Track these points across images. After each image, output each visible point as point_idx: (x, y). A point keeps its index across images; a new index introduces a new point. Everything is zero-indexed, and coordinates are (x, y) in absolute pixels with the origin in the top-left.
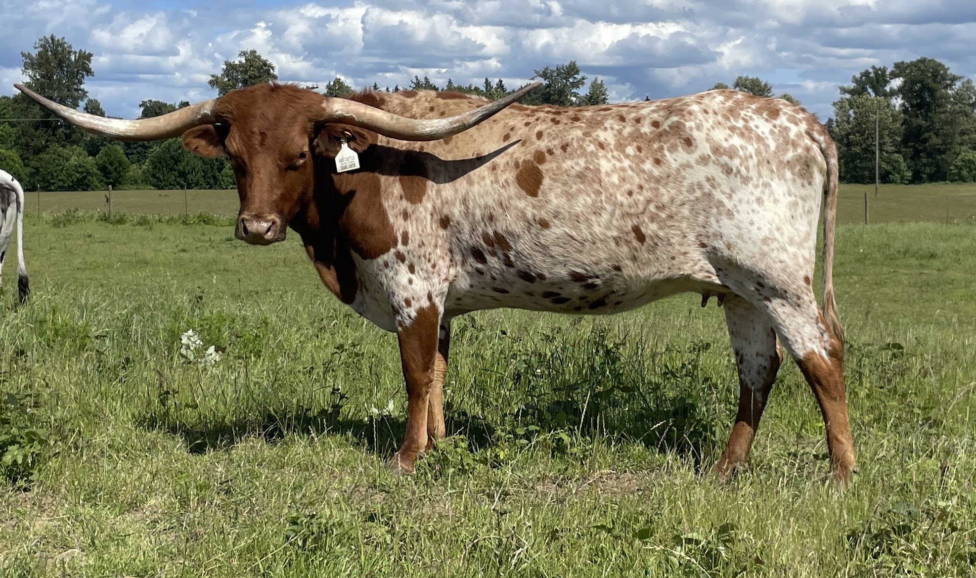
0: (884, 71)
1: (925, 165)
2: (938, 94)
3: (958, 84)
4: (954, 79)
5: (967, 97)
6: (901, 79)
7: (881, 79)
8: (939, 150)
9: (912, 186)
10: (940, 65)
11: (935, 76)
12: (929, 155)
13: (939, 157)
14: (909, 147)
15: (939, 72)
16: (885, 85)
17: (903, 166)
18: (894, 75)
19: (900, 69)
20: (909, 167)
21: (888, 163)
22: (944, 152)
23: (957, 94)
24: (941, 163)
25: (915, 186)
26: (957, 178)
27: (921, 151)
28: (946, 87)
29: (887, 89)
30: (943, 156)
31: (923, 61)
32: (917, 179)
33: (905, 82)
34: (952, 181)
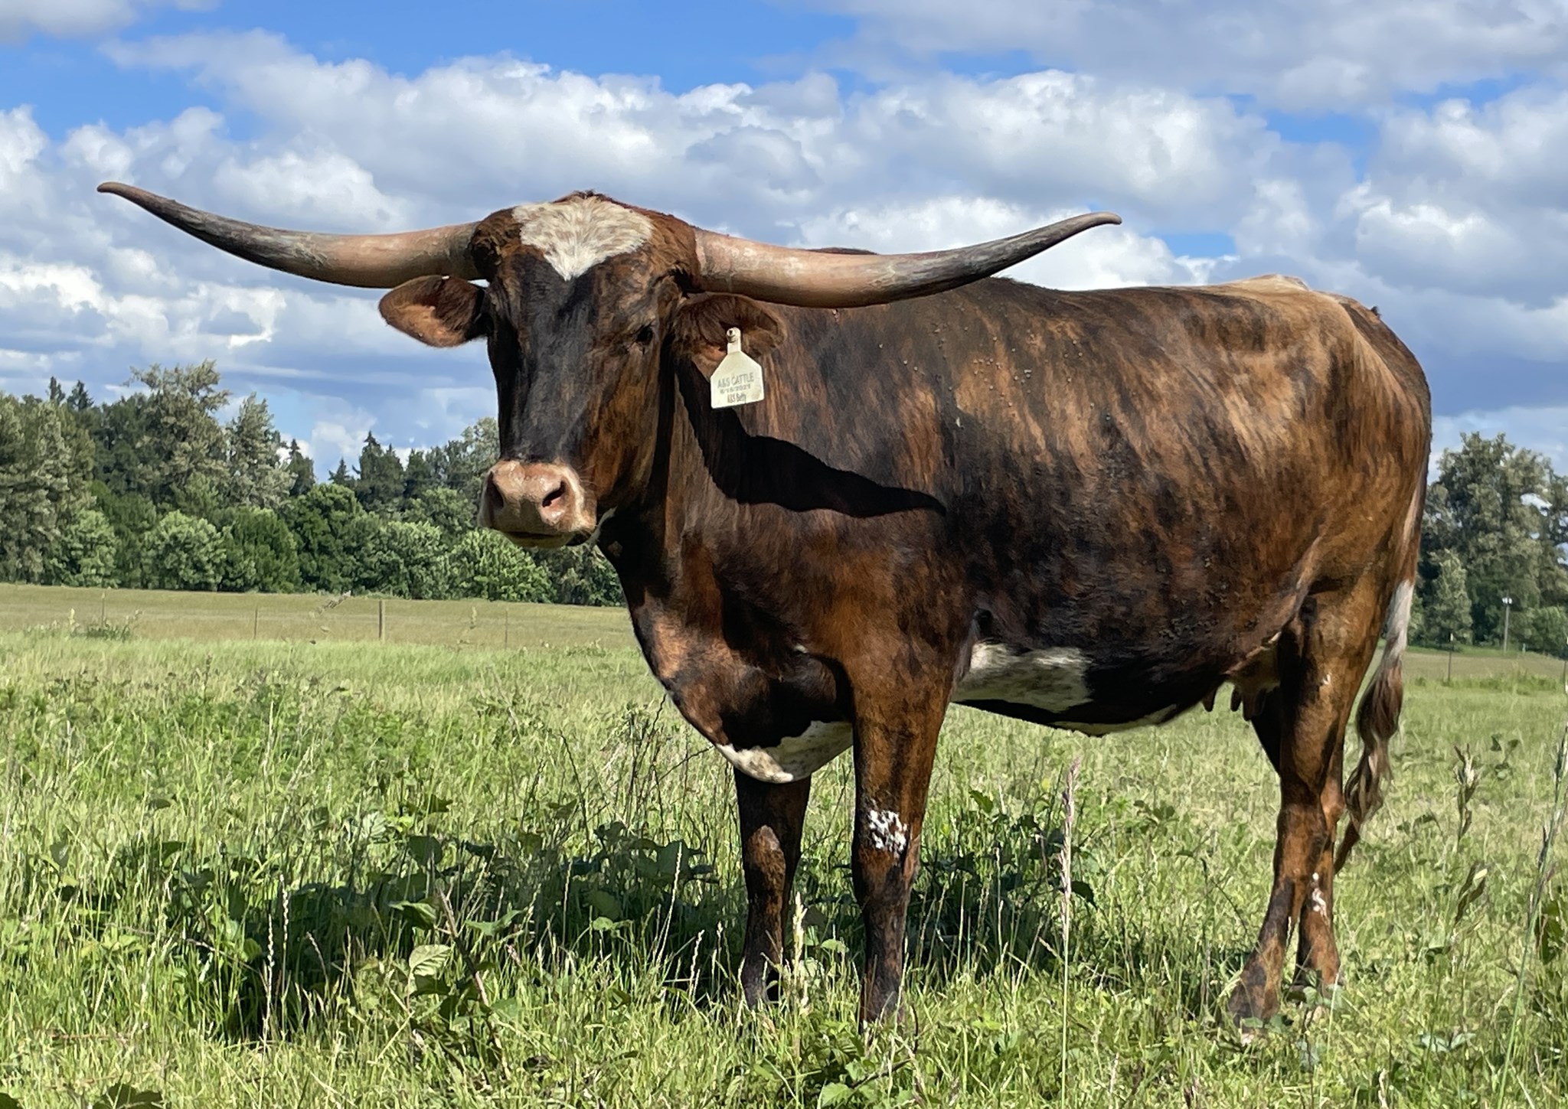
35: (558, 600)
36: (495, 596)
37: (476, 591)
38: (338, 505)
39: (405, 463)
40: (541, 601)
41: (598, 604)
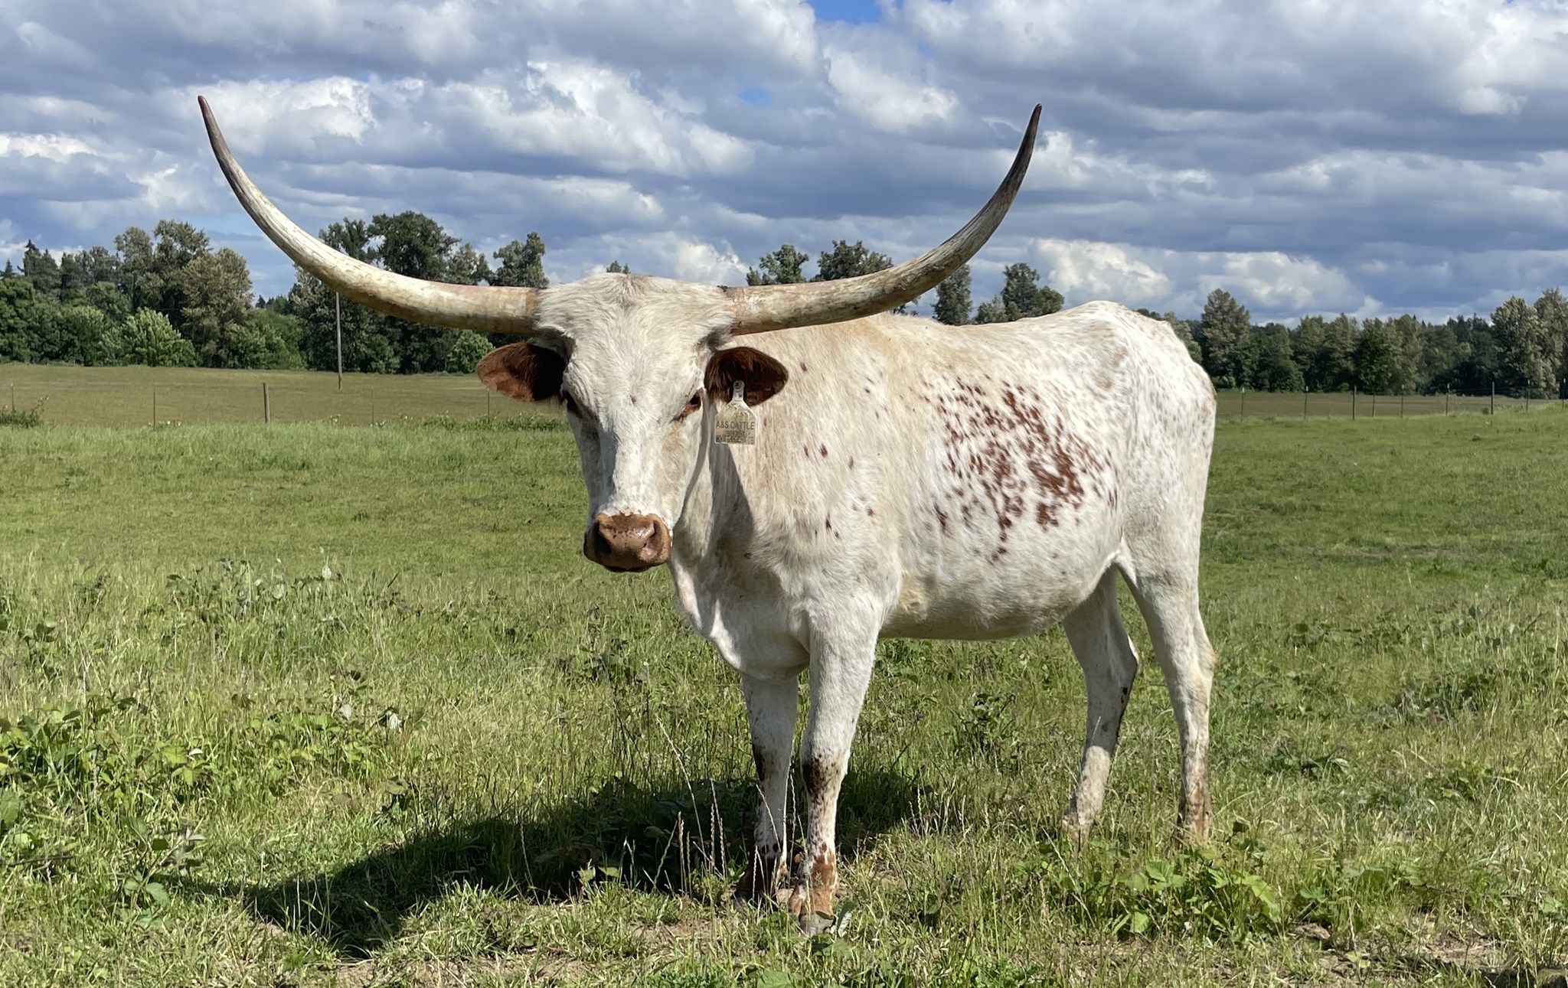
0: (360, 226)
1: (417, 351)
2: (430, 261)
3: (454, 250)
4: (449, 241)
5: (466, 266)
6: (383, 237)
7: (356, 237)
8: (434, 331)
9: (401, 376)
10: (431, 222)
11: (425, 236)
12: (422, 338)
13: (434, 341)
14: (395, 327)
15: (429, 232)
16: (362, 245)
17: (389, 351)
18: (373, 232)
19: (381, 224)
20: (396, 353)
21: (368, 346)
22: (440, 335)
23: (455, 261)
24: (436, 348)
25: (406, 377)
26: (455, 367)
27: (412, 332)
28: (440, 251)
29: (365, 249)
30: (439, 340)
31: (409, 216)
32: (406, 368)
33: (387, 242)
34: (450, 372)
35: (204, 365)
36: (153, 363)
37: (138, 359)
38: (20, 295)
39: (59, 263)
40: (191, 366)
41: (235, 367)
